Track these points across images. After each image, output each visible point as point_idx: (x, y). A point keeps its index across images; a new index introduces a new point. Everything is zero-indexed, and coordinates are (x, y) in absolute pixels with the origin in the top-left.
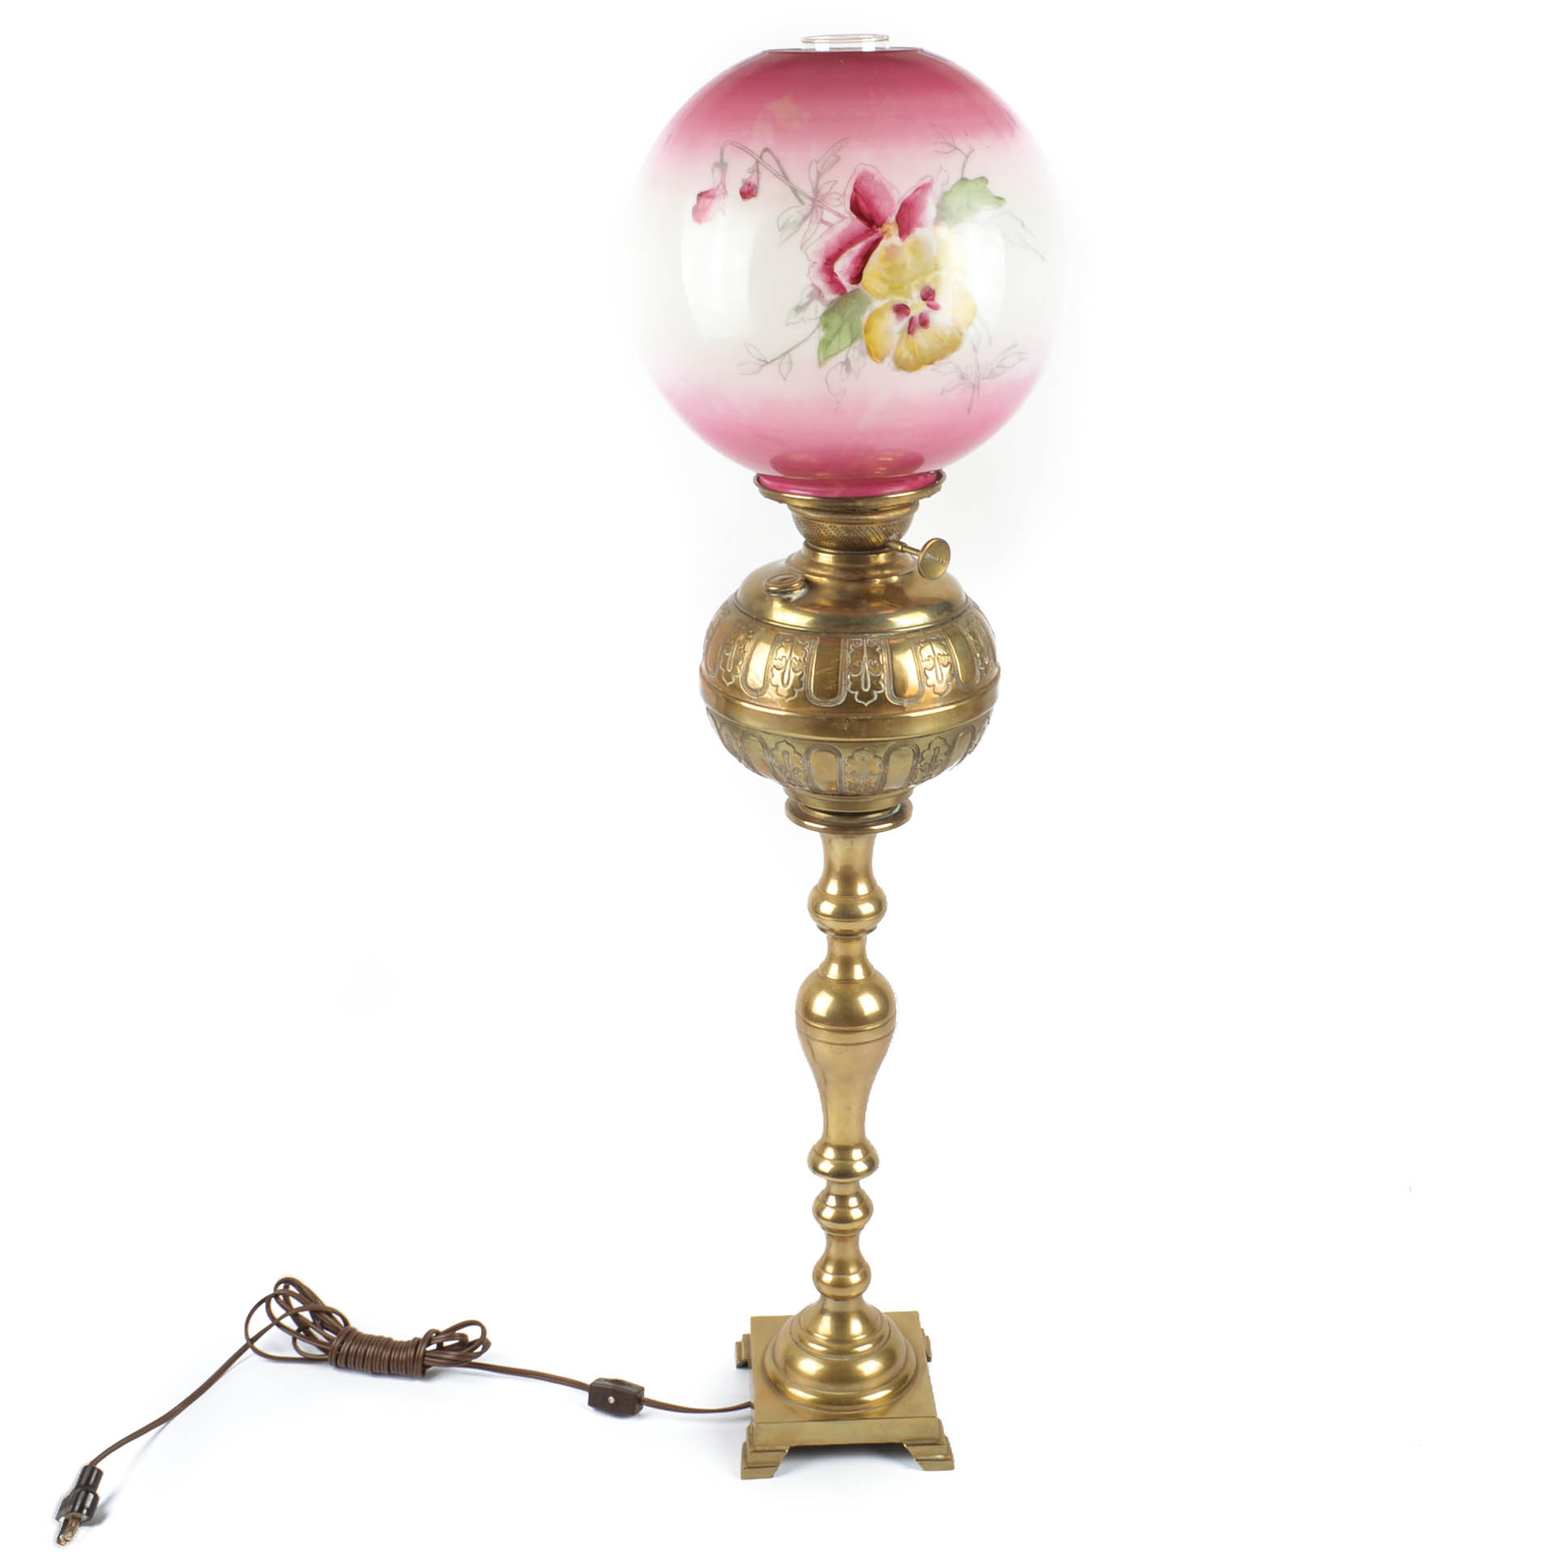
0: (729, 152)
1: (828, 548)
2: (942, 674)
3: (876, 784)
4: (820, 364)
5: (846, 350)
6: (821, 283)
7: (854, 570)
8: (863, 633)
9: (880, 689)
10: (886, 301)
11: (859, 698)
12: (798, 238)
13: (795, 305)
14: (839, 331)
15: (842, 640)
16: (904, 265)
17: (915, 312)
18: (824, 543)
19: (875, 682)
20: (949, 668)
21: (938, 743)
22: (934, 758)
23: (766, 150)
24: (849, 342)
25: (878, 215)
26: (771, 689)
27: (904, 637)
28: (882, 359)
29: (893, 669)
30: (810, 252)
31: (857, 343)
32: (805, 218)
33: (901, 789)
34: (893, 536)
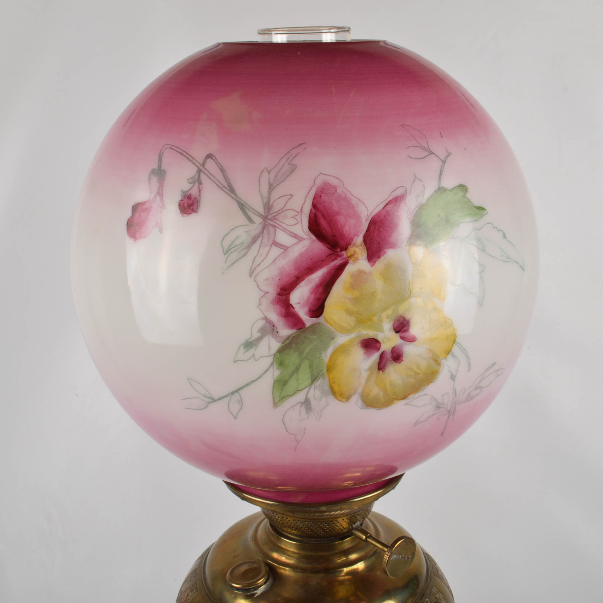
0: (169, 158)
1: (293, 534)
4: (276, 404)
5: (307, 389)
6: (274, 316)
10: (353, 335)
12: (246, 263)
13: (243, 340)
14: (297, 369)
16: (373, 294)
17: (386, 347)
23: (209, 156)
24: (309, 381)
25: (342, 235)
28: (348, 398)
30: (261, 279)
31: (318, 383)
32: (254, 240)
34: (357, 523)
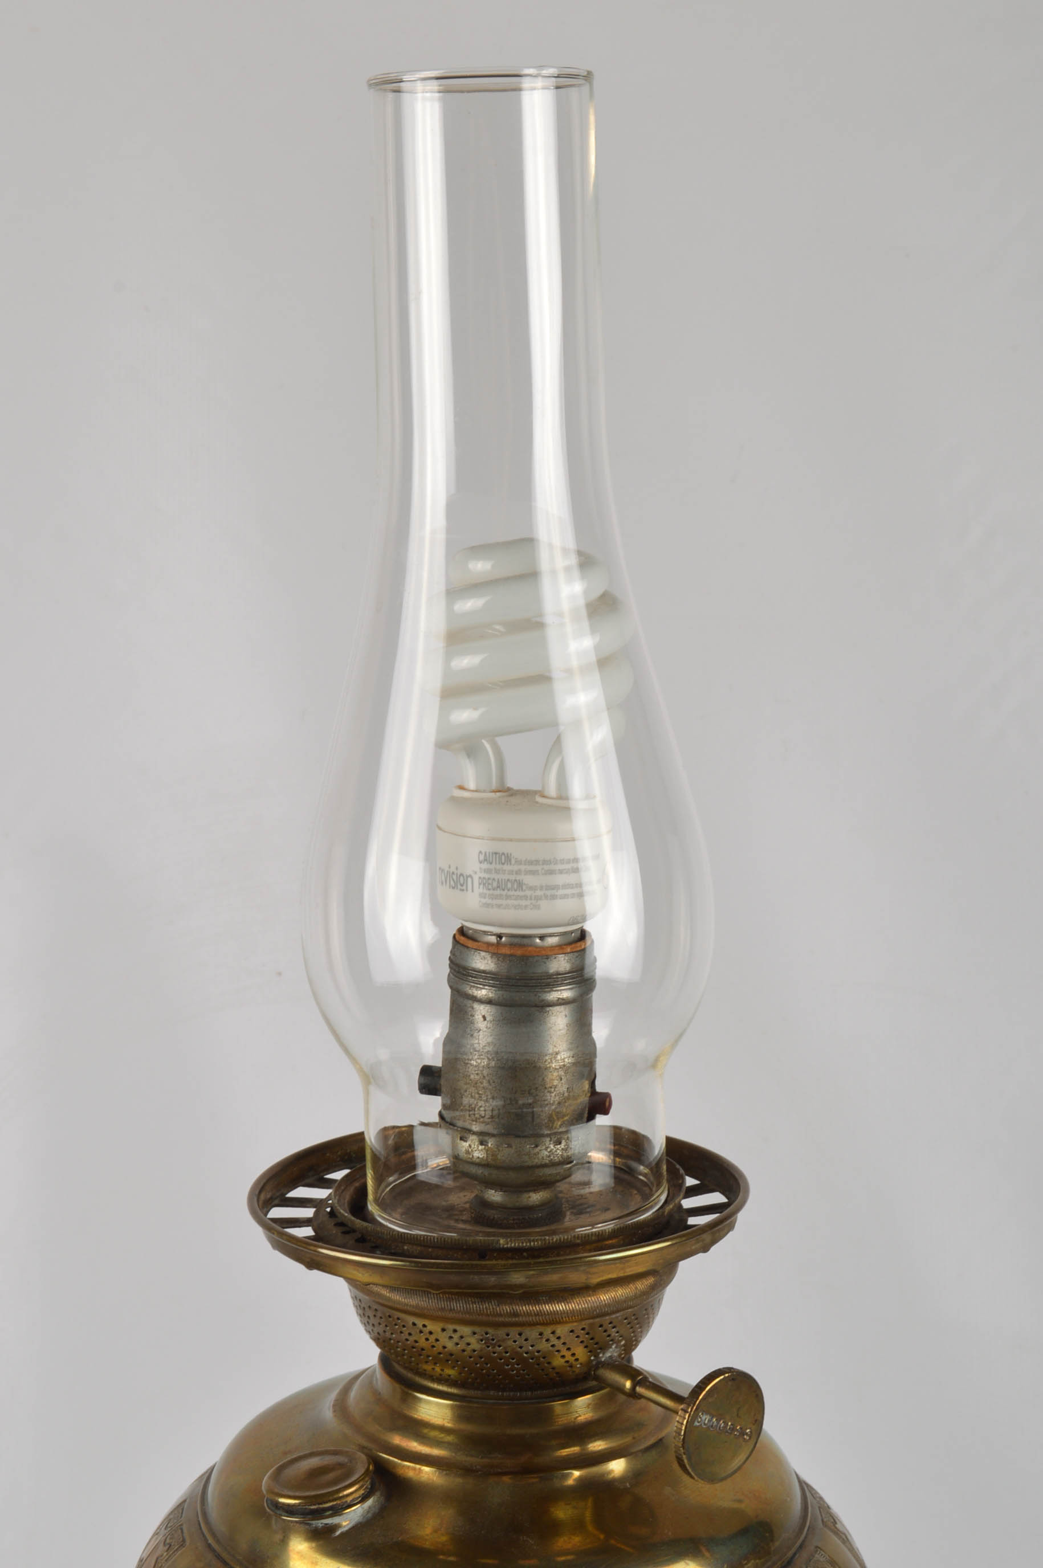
7: (508, 1444)
18: (431, 1370)
34: (611, 1350)
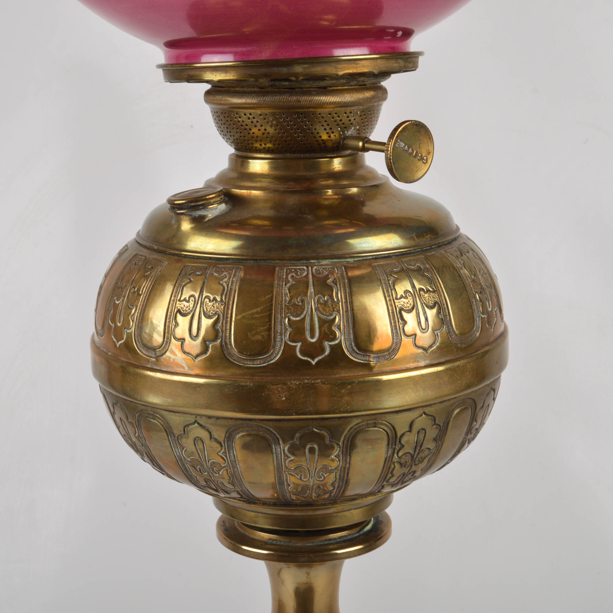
1: (262, 152)
2: (426, 319)
3: (333, 484)
7: (297, 180)
8: (307, 259)
9: (335, 338)
11: (303, 353)
15: (277, 269)
18: (257, 145)
19: (325, 328)
20: (435, 311)
21: (422, 422)
22: (418, 445)
26: (174, 344)
27: (370, 265)
29: (352, 310)
33: (371, 494)
34: (351, 130)
